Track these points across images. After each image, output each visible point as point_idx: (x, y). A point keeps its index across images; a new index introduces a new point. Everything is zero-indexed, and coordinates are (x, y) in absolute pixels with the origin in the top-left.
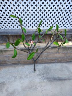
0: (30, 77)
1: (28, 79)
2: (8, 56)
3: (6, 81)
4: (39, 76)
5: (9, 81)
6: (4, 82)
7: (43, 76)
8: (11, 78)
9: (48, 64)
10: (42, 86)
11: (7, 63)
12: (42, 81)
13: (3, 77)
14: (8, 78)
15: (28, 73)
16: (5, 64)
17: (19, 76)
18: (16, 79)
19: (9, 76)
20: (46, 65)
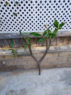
0: (52, 83)
1: (50, 86)
2: (27, 60)
3: (26, 88)
4: (62, 81)
5: (30, 87)
6: (24, 89)
7: (66, 82)
8: (31, 84)
9: (67, 68)
10: (68, 93)
11: (25, 67)
12: (67, 87)
13: (22, 84)
14: (28, 85)
15: (49, 79)
16: (22, 69)
17: (40, 82)
18: (37, 86)
19: (28, 82)
20: (66, 69)
